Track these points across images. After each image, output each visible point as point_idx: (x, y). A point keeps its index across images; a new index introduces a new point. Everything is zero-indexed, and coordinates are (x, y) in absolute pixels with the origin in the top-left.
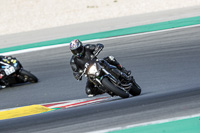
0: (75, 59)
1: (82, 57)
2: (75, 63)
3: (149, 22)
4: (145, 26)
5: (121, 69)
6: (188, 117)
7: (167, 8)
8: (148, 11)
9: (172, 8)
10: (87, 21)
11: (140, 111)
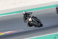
0: (24, 17)
1: (26, 16)
2: (24, 18)
3: (30, 8)
4: (30, 9)
5: (38, 19)
6: (42, 36)
7: (36, 4)
8: (30, 5)
9: (37, 4)
10: (13, 8)
11: (28, 34)
